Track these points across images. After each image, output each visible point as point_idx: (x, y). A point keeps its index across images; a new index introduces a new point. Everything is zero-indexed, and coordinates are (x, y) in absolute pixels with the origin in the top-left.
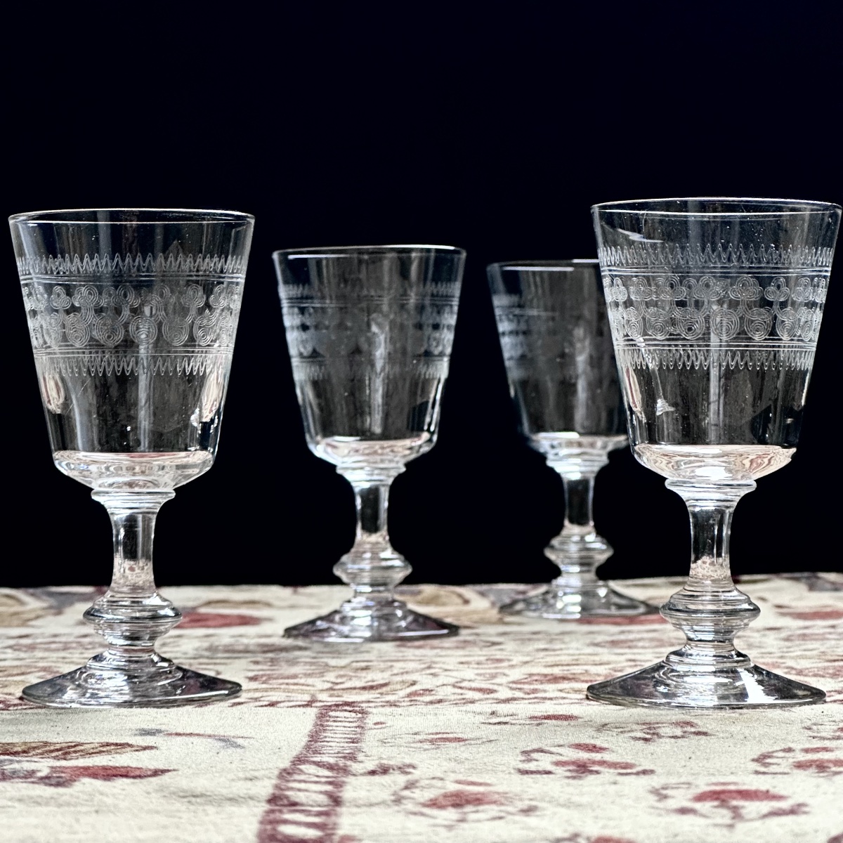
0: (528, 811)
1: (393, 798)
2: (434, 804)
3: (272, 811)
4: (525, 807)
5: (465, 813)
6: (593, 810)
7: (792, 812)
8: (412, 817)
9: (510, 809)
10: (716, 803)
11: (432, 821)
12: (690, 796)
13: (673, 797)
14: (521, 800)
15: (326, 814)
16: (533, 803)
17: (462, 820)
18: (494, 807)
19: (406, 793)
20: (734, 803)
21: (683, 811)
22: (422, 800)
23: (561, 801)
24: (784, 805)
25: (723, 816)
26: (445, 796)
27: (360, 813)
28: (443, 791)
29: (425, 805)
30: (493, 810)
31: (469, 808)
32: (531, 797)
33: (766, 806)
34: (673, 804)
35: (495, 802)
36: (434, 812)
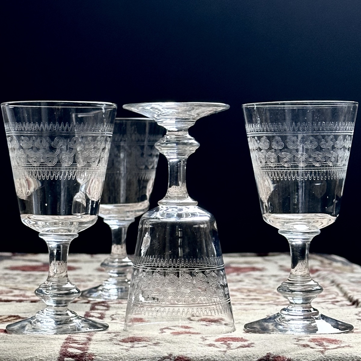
0: (156, 344)
1: (109, 339)
2: (124, 341)
3: (67, 343)
4: (155, 343)
5: (134, 344)
6: (179, 344)
7: (248, 346)
8: (115, 345)
9: (150, 343)
10: (222, 342)
11: (122, 347)
12: (214, 340)
13: (208, 340)
14: (154, 340)
15: (85, 344)
16: (158, 341)
17: (132, 347)
18: (144, 342)
19: (115, 337)
20: (229, 342)
21: (210, 345)
22: (120, 340)
23: (168, 341)
24: (246, 343)
25: (224, 347)
26: (128, 338)
27: (97, 344)
28: (127, 337)
29: (120, 341)
30: (144, 343)
31: (136, 342)
32: (158, 339)
33: (240, 344)
34: (208, 342)
35: (145, 341)
36: (123, 344)
